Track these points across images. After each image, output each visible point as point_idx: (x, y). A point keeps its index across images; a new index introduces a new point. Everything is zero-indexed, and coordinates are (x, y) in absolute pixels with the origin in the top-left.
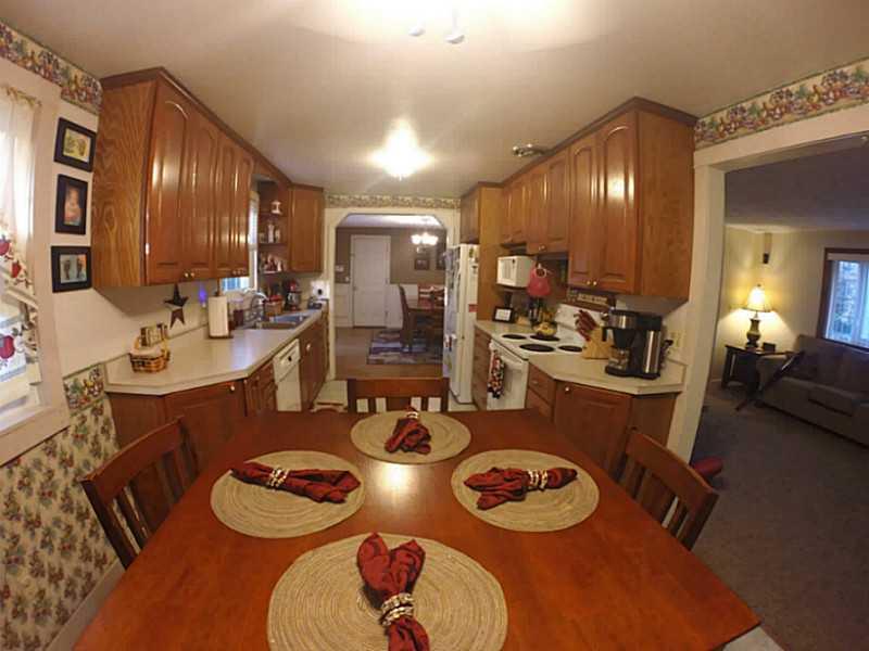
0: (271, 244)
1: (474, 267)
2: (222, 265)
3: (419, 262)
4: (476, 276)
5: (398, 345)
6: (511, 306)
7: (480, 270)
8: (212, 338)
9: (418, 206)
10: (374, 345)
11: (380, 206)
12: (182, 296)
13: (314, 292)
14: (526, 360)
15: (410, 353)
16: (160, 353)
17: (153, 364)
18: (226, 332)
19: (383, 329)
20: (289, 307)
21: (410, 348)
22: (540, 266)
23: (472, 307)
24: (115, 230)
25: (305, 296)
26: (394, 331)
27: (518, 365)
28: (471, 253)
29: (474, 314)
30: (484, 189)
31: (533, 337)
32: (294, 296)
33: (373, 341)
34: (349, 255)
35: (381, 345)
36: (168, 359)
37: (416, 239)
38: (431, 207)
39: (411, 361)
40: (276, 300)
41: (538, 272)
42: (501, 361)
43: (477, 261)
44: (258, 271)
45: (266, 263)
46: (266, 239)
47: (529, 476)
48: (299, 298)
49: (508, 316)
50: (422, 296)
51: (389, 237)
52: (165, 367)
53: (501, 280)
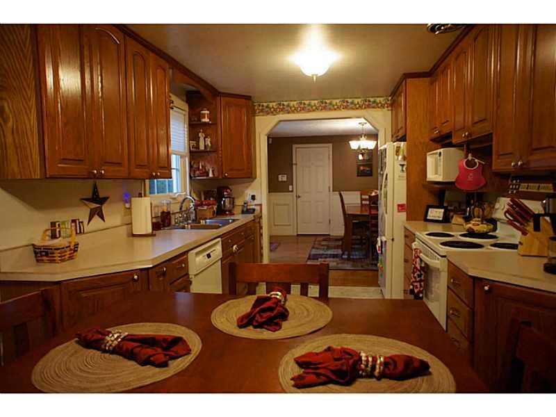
0: (202, 152)
1: (402, 165)
2: (139, 166)
3: (362, 168)
4: (405, 174)
5: (340, 252)
6: (445, 205)
7: (407, 169)
8: (134, 236)
9: (346, 108)
10: (314, 252)
11: (309, 111)
12: (101, 195)
13: (248, 198)
14: (444, 256)
15: (349, 259)
16: (67, 245)
17: (57, 254)
18: (150, 230)
19: (327, 237)
20: (221, 211)
21: (349, 255)
22: (470, 157)
23: (401, 207)
24: (10, 124)
25: (239, 202)
26: (337, 240)
27: (436, 263)
28: (397, 152)
29: (404, 215)
30: (409, 80)
31: (462, 235)
32: (227, 201)
33: (313, 248)
34: (292, 165)
35: (321, 252)
36: (75, 250)
37: (354, 145)
38: (360, 107)
39: (348, 267)
40: (208, 205)
41: (468, 163)
42: (421, 260)
43: (404, 158)
44: (190, 177)
45: (198, 169)
46: (198, 147)
47: (361, 358)
48: (233, 203)
49: (442, 215)
50: (364, 202)
51: (331, 145)
52: (71, 258)
53: (432, 176)
